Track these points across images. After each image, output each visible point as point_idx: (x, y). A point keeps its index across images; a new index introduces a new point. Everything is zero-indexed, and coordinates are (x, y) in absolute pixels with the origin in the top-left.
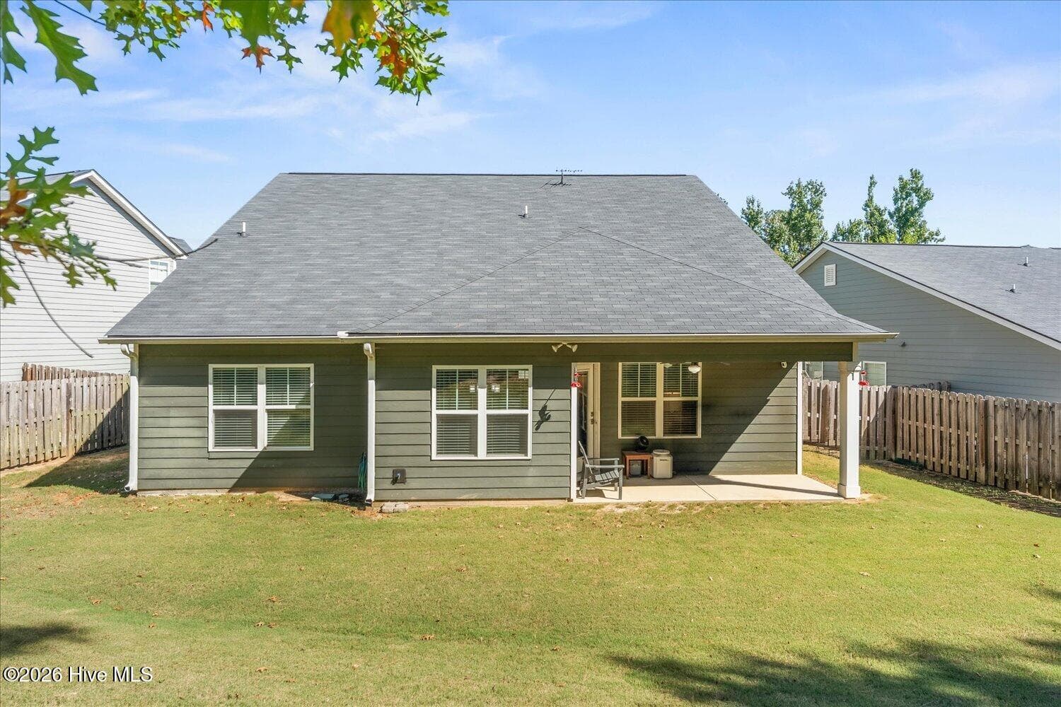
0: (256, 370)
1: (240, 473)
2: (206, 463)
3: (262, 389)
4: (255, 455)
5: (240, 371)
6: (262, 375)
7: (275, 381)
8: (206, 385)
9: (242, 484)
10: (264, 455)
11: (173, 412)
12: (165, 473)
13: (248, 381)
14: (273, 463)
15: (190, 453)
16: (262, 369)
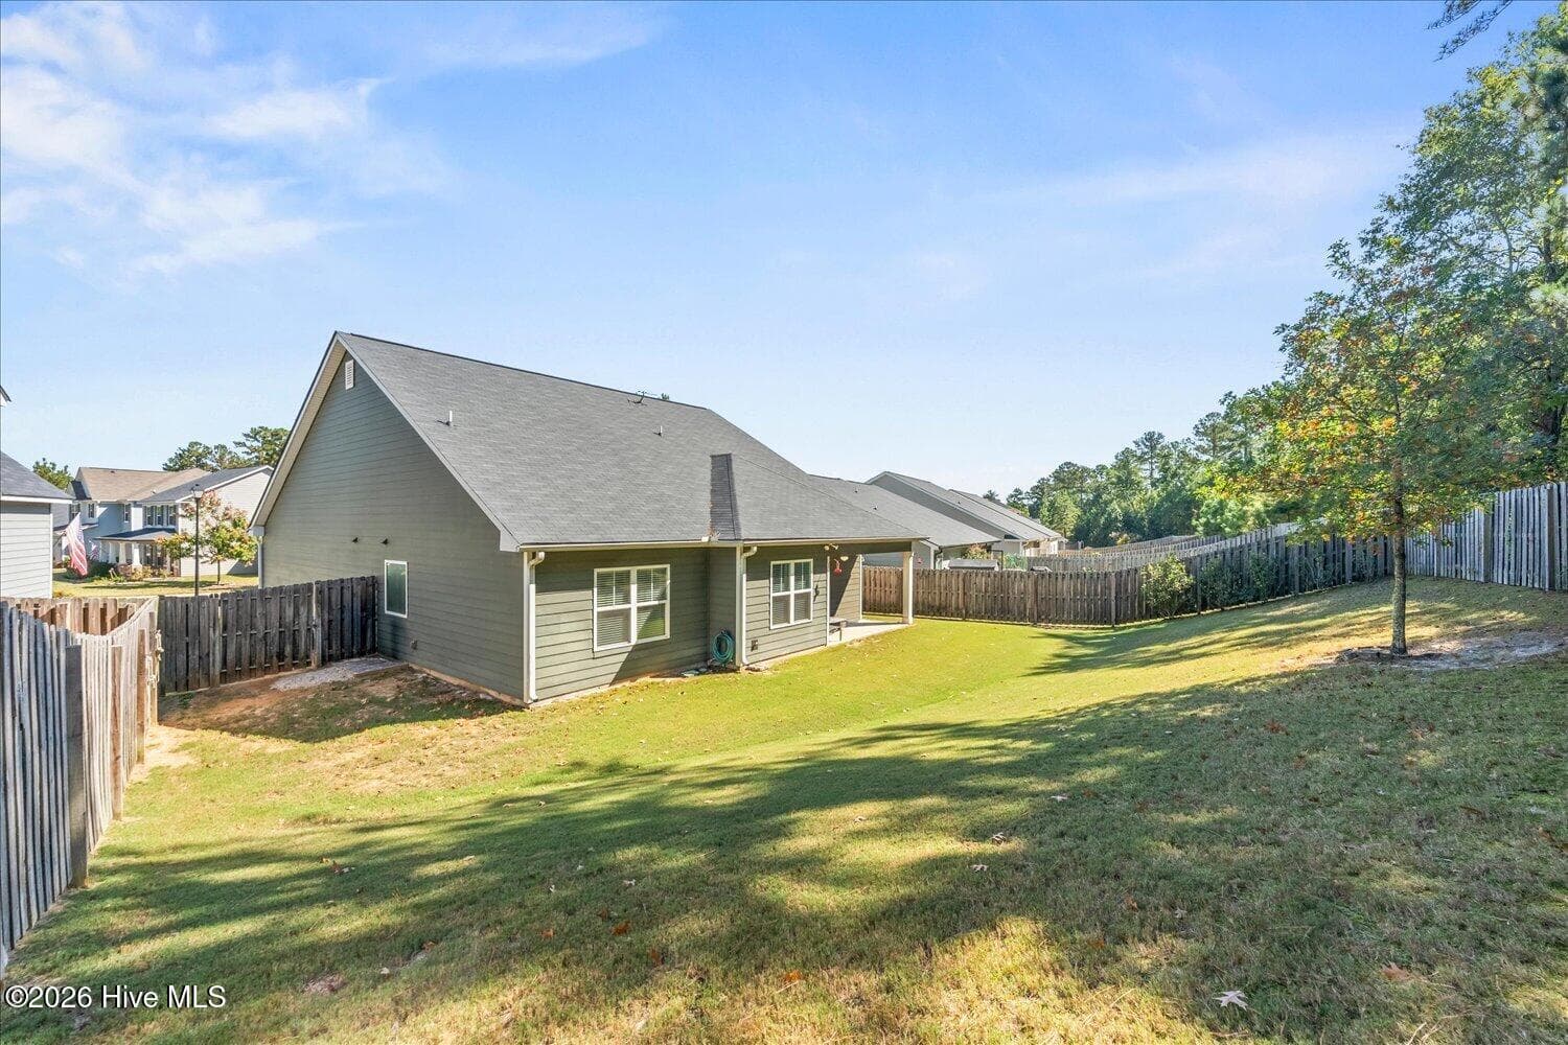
0: (629, 572)
1: (617, 668)
2: (592, 663)
3: (634, 588)
4: (630, 649)
5: (617, 574)
6: (634, 576)
7: (644, 579)
8: (592, 588)
9: (620, 677)
10: (637, 648)
11: (564, 618)
12: (556, 680)
13: (623, 580)
14: (641, 654)
15: (577, 656)
16: (634, 570)
